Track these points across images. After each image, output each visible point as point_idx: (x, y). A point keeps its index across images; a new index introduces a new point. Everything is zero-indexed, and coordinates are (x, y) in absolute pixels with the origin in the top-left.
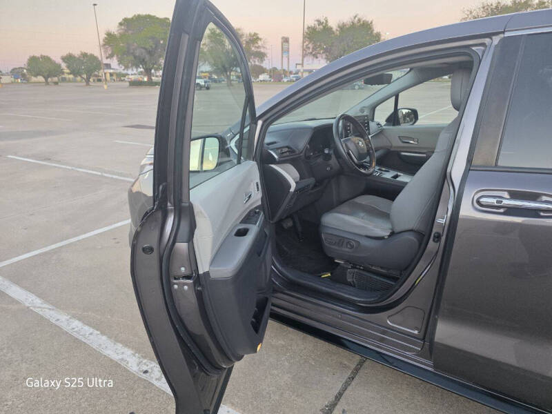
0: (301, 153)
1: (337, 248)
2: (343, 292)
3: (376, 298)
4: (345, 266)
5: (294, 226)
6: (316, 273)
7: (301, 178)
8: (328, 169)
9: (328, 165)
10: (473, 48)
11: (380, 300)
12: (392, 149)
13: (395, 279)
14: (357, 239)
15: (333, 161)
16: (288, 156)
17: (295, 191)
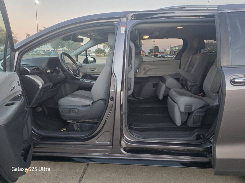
0: (43, 70)
1: (68, 114)
2: (73, 135)
3: (90, 133)
4: (73, 123)
5: (43, 110)
6: (59, 130)
7: (45, 83)
8: (59, 77)
9: (59, 76)
10: (114, 23)
11: (92, 133)
12: (87, 74)
13: (96, 123)
14: (78, 108)
15: (61, 73)
16: (36, 71)
17: (42, 88)
